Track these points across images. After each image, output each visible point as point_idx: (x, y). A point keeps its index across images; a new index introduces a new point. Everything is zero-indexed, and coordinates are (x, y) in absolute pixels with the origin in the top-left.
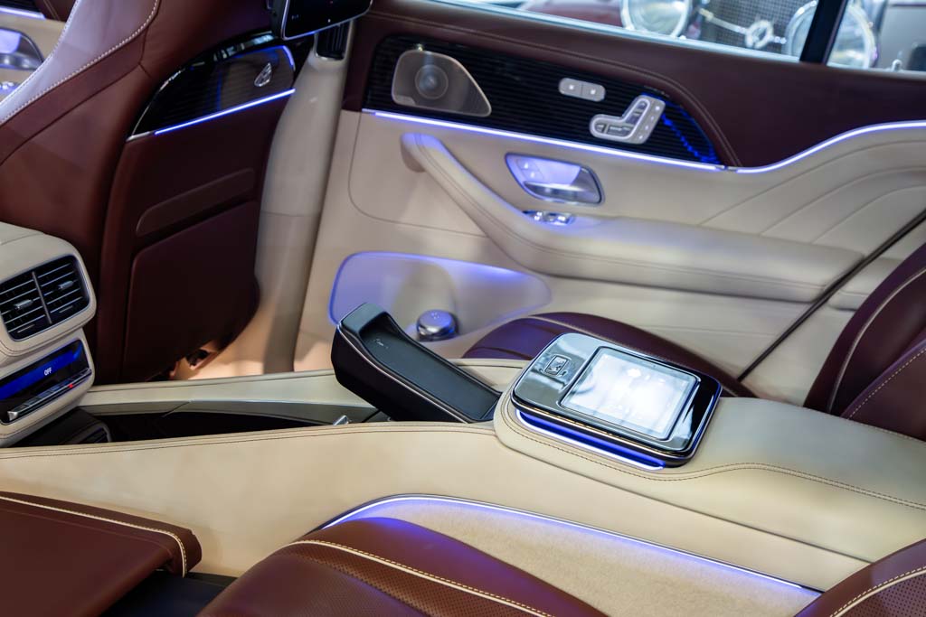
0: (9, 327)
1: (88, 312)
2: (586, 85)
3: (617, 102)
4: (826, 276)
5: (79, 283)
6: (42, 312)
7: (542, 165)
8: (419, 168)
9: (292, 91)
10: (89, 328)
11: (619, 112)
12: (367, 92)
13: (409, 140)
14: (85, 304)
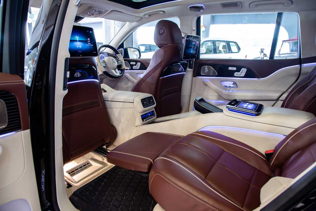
0: (143, 106)
1: (155, 105)
2: (233, 68)
3: (238, 70)
4: (278, 95)
5: (153, 101)
6: (148, 104)
7: (226, 82)
8: (207, 85)
9: (185, 73)
10: (155, 108)
11: (239, 72)
12: (197, 74)
13: (204, 81)
14: (154, 104)
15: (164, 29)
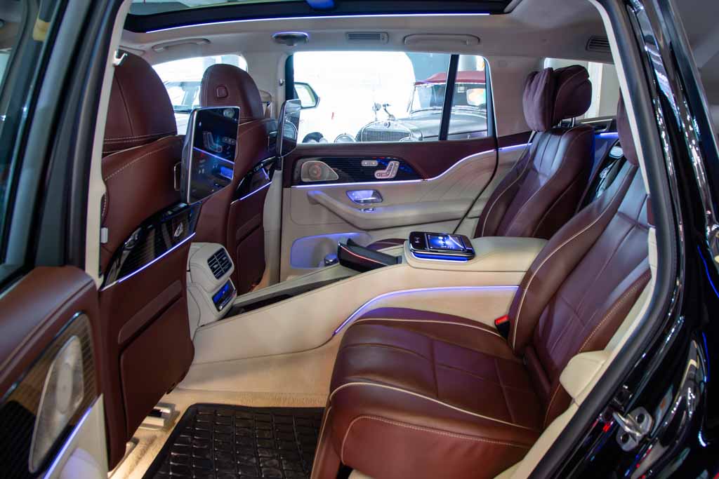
0: (214, 274)
1: (232, 269)
2: (371, 161)
3: (382, 166)
5: (227, 258)
6: (220, 269)
7: (358, 193)
8: (317, 203)
11: (384, 169)
13: (311, 193)
14: (230, 265)
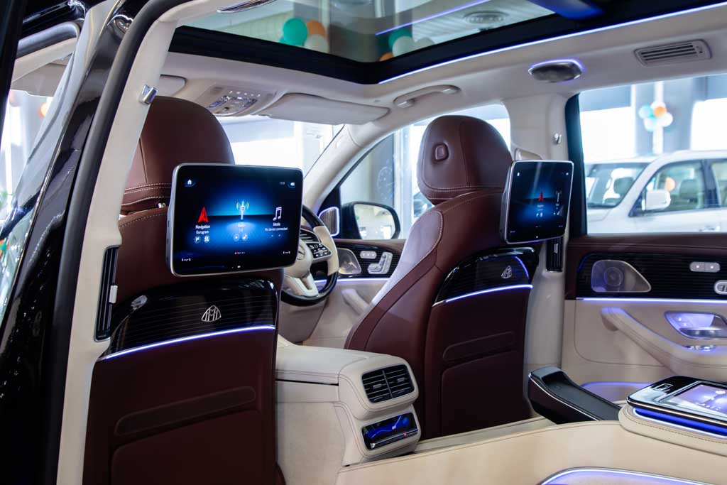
0: (369, 397)
1: (415, 394)
2: (707, 264)
6: (387, 391)
8: (614, 329)
9: (531, 286)
12: (577, 287)
13: (605, 311)
14: (412, 390)
15: (447, 144)
